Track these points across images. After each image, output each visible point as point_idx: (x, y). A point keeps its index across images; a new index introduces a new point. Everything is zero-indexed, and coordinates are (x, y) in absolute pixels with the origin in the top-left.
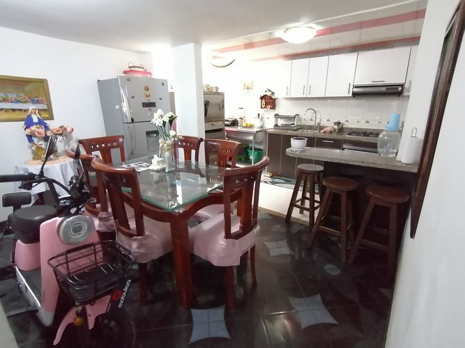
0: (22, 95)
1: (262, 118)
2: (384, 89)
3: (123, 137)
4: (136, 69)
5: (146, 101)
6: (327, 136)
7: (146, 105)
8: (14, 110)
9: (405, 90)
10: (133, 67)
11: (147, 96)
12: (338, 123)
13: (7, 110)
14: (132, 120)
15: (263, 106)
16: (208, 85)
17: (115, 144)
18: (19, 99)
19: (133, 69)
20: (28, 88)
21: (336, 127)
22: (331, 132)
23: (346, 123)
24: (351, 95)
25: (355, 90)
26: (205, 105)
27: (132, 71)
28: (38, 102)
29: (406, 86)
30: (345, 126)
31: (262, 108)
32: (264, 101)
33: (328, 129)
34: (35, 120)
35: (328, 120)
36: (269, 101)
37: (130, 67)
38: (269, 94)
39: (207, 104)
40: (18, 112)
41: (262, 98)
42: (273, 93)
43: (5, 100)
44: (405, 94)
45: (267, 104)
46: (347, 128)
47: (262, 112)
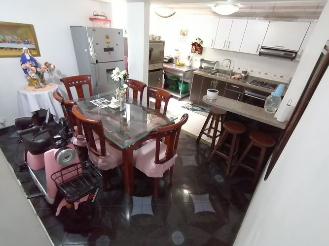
0: (16, 37)
1: (191, 59)
2: (283, 53)
3: (90, 76)
4: (100, 17)
5: (107, 47)
6: (235, 82)
7: (106, 50)
8: (11, 49)
9: (297, 56)
10: (97, 15)
11: (107, 43)
12: (245, 72)
13: (6, 49)
14: (97, 61)
15: (193, 51)
16: (153, 35)
17: (85, 81)
18: (14, 40)
19: (97, 17)
20: (19, 31)
21: (243, 75)
22: (239, 79)
23: (252, 73)
24: (258, 53)
25: (262, 50)
26: (150, 51)
27: (95, 19)
28: (28, 43)
29: (299, 53)
30: (249, 75)
31: (192, 52)
32: (194, 47)
33: (237, 76)
34: (28, 58)
35: (239, 69)
36: (198, 48)
37: (94, 15)
38: (198, 42)
39: (151, 51)
40: (14, 50)
41: (193, 44)
42: (202, 42)
43: (4, 41)
44: (297, 59)
45: (196, 50)
46: (251, 76)
47: (192, 55)
